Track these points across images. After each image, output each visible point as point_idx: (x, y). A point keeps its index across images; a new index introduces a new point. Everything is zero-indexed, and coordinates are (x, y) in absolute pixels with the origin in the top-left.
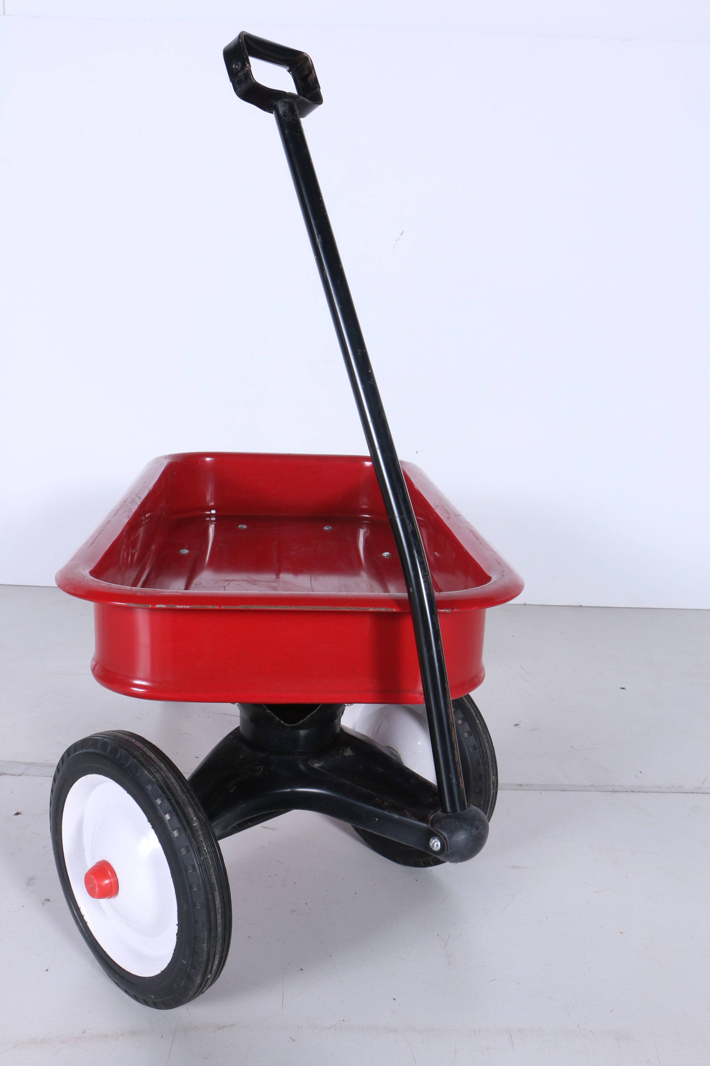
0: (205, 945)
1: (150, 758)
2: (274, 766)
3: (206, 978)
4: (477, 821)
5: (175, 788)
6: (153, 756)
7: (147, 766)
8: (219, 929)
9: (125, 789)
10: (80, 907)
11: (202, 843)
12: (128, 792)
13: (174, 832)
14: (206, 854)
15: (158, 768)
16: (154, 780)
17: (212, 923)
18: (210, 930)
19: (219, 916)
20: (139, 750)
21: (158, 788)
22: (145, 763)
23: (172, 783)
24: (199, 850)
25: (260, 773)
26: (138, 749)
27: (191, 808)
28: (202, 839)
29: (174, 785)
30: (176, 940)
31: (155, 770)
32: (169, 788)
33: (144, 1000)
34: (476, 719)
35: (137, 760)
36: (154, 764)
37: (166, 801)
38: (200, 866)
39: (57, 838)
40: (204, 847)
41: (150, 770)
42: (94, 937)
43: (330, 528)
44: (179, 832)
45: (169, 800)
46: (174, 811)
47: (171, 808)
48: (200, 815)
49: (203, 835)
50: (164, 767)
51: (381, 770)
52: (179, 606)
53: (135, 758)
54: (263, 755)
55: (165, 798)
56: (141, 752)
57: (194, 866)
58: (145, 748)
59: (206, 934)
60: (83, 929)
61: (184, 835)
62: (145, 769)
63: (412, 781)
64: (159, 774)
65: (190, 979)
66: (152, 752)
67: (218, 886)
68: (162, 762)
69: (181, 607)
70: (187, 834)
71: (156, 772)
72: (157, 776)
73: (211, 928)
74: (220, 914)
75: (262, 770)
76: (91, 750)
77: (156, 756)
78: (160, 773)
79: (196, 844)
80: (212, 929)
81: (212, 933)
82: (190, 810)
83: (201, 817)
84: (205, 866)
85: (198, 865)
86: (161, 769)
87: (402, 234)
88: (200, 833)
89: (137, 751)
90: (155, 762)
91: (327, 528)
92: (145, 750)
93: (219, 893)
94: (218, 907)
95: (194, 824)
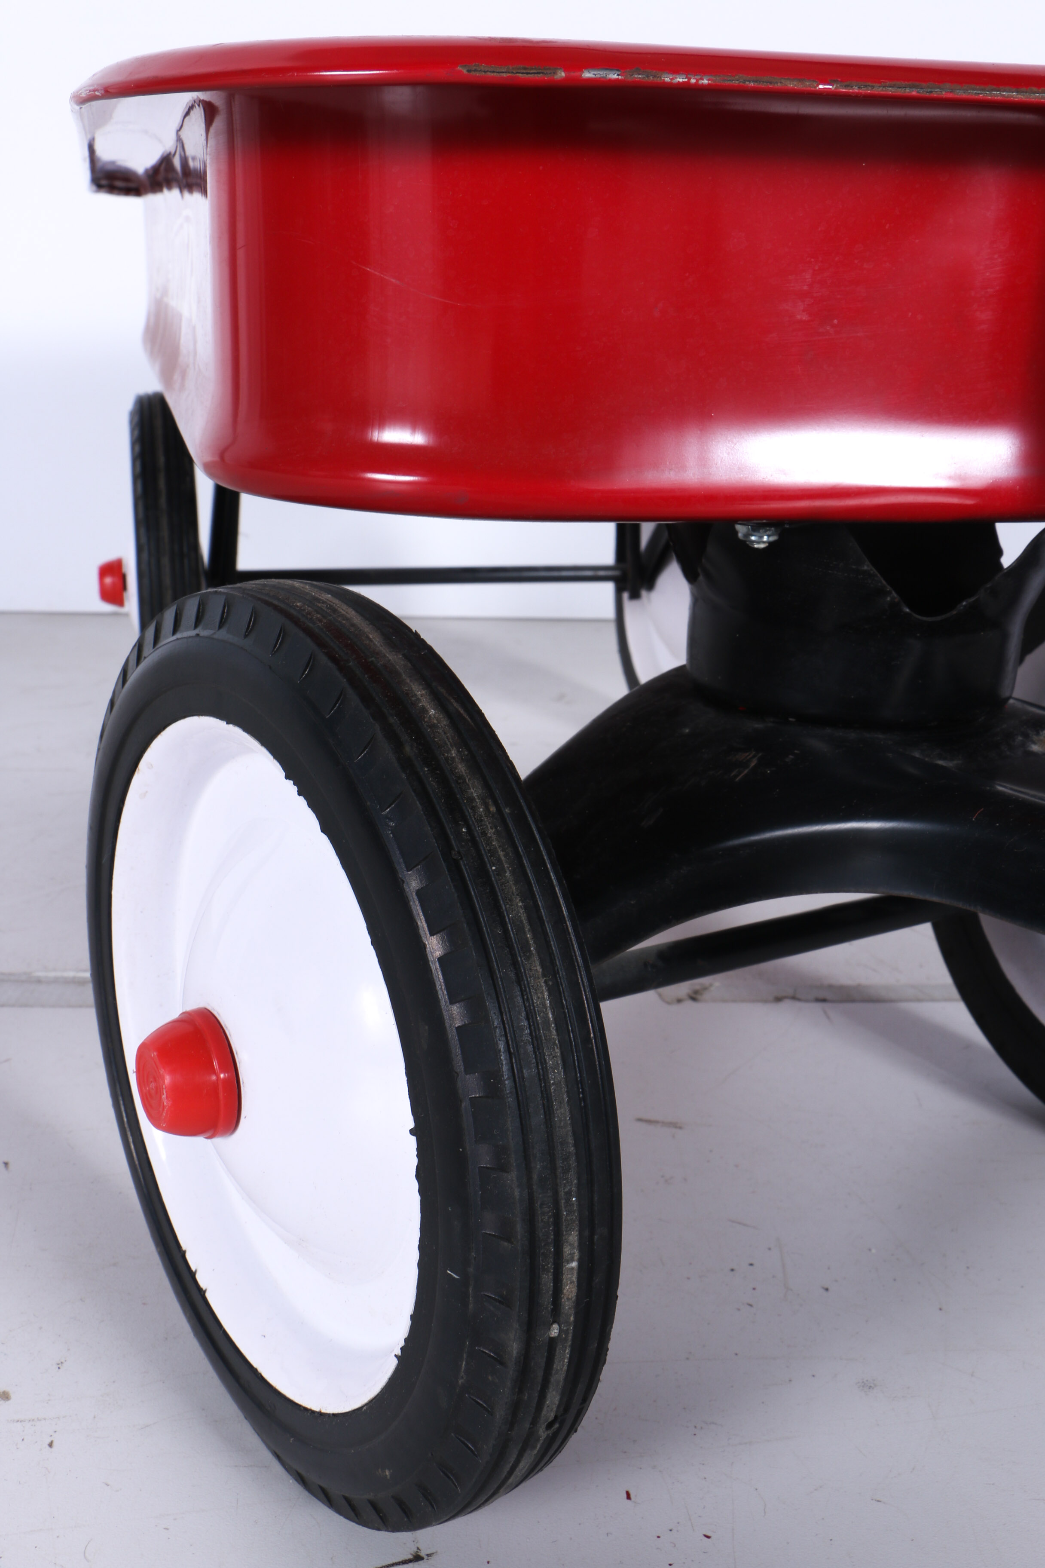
25: (746, 771)
54: (759, 726)
75: (753, 766)
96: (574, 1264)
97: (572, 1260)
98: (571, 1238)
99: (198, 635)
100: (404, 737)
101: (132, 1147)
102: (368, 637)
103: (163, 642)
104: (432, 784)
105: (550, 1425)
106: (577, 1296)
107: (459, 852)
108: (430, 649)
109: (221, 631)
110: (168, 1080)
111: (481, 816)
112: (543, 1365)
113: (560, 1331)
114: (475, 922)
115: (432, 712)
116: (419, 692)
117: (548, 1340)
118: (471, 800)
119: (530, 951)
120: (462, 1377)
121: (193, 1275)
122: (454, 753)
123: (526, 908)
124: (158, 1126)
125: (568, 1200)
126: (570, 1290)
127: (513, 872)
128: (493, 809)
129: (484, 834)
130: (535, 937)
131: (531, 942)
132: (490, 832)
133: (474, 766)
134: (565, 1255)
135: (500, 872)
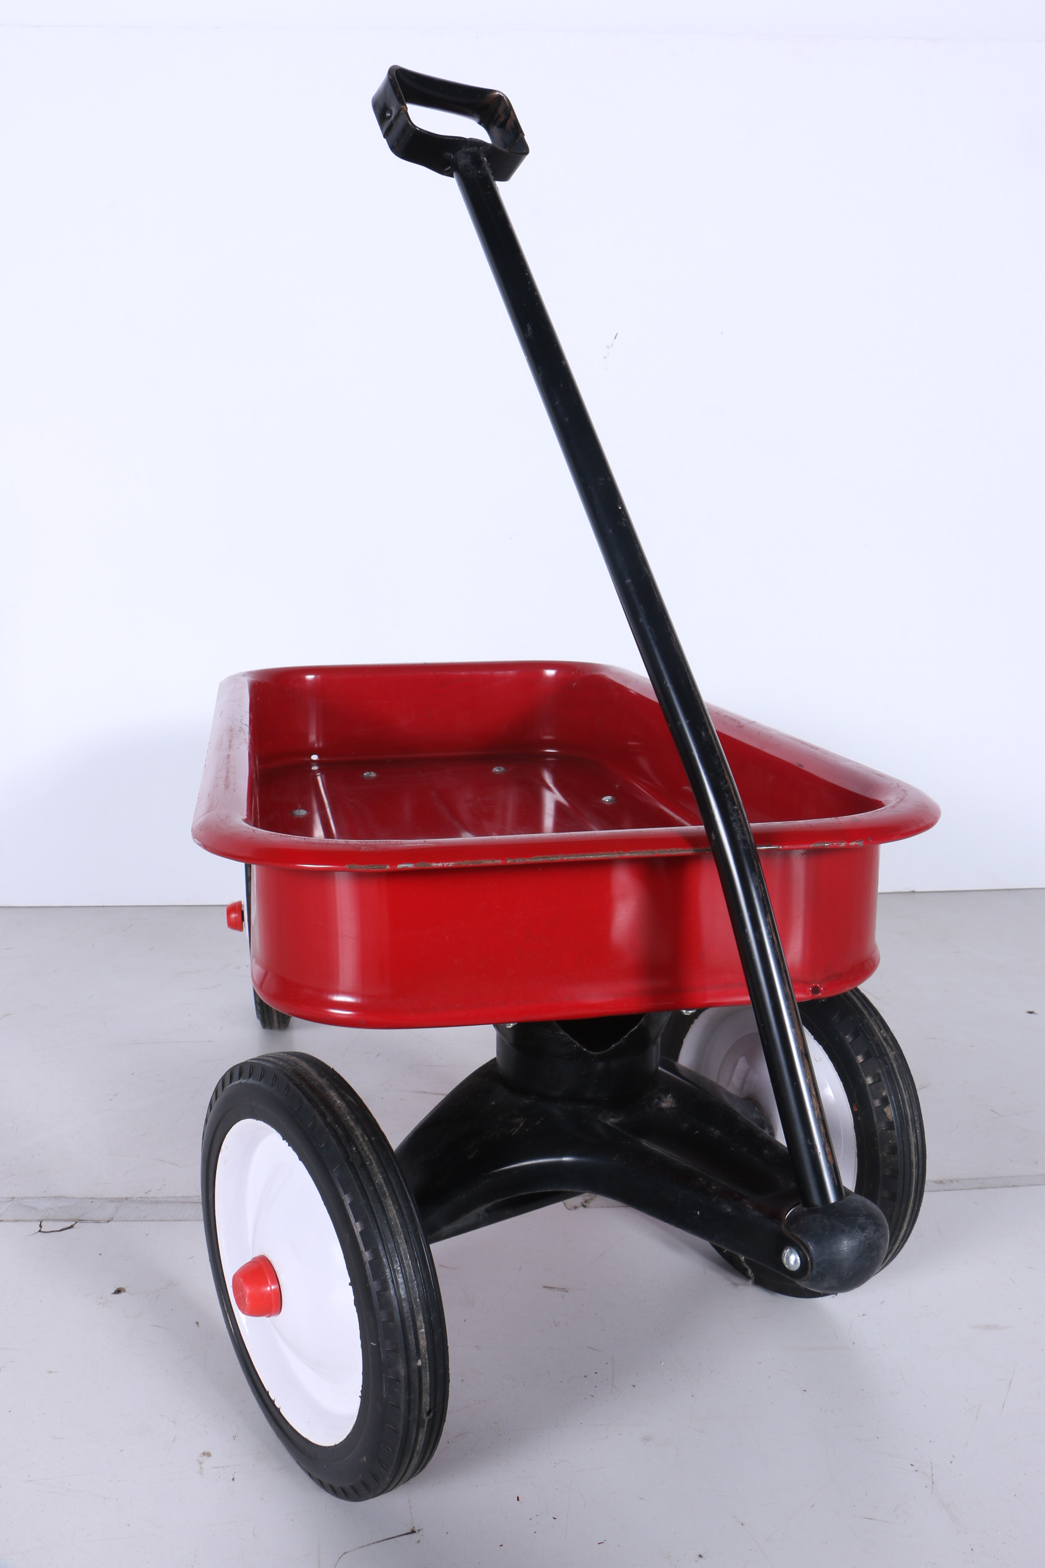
2: (542, 1119)
4: (863, 1218)
43: (502, 769)
51: (717, 1133)
52: (436, 864)
54: (527, 1101)
63: (766, 1152)
69: (440, 865)
75: (521, 1126)
87: (615, 338)
91: (498, 769)
96: (423, 1330)
97: (422, 1328)
98: (419, 1318)
99: (240, 1082)
100: (327, 1114)
101: (231, 1326)
102: (311, 1074)
103: (226, 1088)
104: (340, 1131)
105: (428, 1413)
106: (427, 1345)
107: (353, 1158)
108: (338, 1075)
109: (250, 1079)
110: (248, 1291)
111: (361, 1142)
112: (417, 1380)
113: (422, 1363)
114: (361, 1187)
115: (339, 1102)
116: (333, 1095)
117: (417, 1367)
118: (357, 1136)
119: (386, 1195)
120: (385, 1394)
121: (273, 1402)
122: (348, 1118)
123: (383, 1178)
124: (244, 1312)
125: (416, 1301)
126: (423, 1343)
127: (376, 1164)
128: (366, 1139)
129: (363, 1149)
130: (388, 1189)
131: (386, 1192)
132: (366, 1148)
133: (358, 1121)
134: (418, 1326)
135: (371, 1164)
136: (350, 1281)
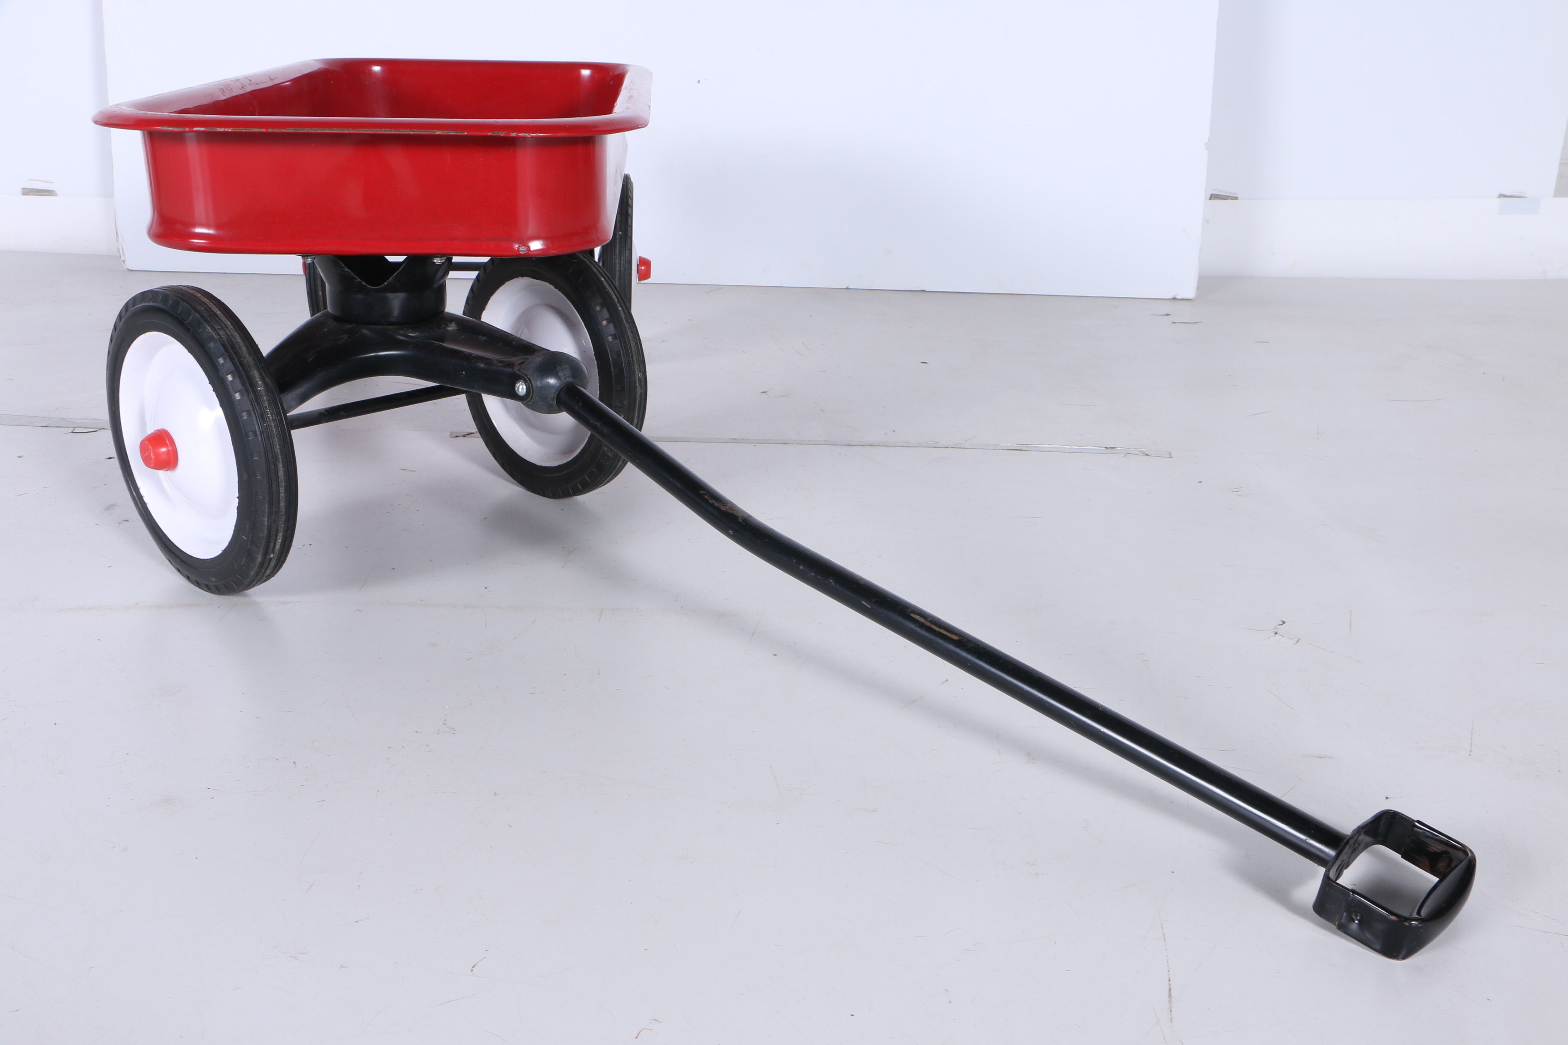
0: (266, 519)
1: (216, 314)
3: (268, 557)
5: (240, 348)
6: (218, 312)
7: (211, 323)
8: (282, 504)
9: (186, 348)
10: (139, 487)
11: (267, 409)
12: (189, 351)
13: (236, 394)
14: (270, 422)
15: (223, 325)
16: (217, 337)
17: (274, 495)
18: (271, 503)
19: (282, 490)
20: (204, 306)
21: (220, 345)
22: (209, 319)
23: (237, 342)
24: (263, 416)
26: (203, 304)
27: (257, 371)
28: (266, 404)
29: (239, 345)
30: (236, 514)
31: (220, 327)
32: (233, 347)
33: (207, 585)
34: (618, 305)
35: (199, 315)
36: (219, 321)
37: (228, 360)
38: (262, 433)
39: (113, 408)
40: (268, 414)
41: (213, 327)
42: (154, 519)
44: (241, 395)
45: (232, 360)
46: (237, 372)
47: (233, 369)
48: (267, 380)
49: (268, 401)
50: (230, 325)
53: (198, 313)
55: (227, 357)
56: (206, 308)
57: (255, 432)
58: (211, 304)
59: (267, 506)
60: (143, 511)
61: (246, 398)
62: (208, 324)
64: (223, 331)
65: (250, 556)
66: (219, 308)
67: (282, 456)
68: (229, 320)
70: (249, 398)
71: (220, 329)
72: (221, 333)
73: (273, 501)
74: (283, 488)
76: (151, 304)
77: (223, 313)
78: (225, 331)
79: (259, 409)
80: (274, 503)
81: (274, 507)
82: (256, 374)
83: (268, 383)
84: (268, 433)
85: (260, 431)
86: (227, 327)
88: (265, 398)
89: (201, 305)
90: (220, 319)
92: (210, 306)
93: (283, 465)
94: (281, 480)
95: (259, 389)
124: (149, 466)
136: (238, 496)
